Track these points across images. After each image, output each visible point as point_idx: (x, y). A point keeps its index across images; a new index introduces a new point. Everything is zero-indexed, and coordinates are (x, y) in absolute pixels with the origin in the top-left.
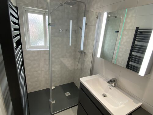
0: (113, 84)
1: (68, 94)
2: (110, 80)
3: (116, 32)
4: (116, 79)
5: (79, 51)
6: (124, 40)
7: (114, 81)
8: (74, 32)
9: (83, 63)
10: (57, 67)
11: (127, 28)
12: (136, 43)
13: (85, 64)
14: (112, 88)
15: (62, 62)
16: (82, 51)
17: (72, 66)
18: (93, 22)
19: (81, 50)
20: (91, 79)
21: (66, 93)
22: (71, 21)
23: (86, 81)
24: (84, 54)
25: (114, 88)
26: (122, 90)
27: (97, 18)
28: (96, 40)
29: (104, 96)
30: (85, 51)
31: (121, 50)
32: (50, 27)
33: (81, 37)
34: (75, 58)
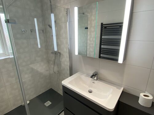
0: (95, 78)
1: (48, 103)
2: (93, 74)
3: (86, 28)
4: (97, 72)
5: (52, 53)
6: (93, 36)
7: (96, 74)
8: (42, 32)
9: (59, 65)
10: (26, 76)
11: (93, 25)
12: (103, 37)
13: (63, 65)
14: (95, 82)
15: (32, 69)
16: (56, 52)
17: (46, 71)
18: (63, 19)
19: (55, 50)
20: (73, 79)
21: (45, 104)
22: (35, 20)
23: (69, 83)
24: (59, 54)
25: (97, 81)
26: (105, 81)
27: (67, 13)
28: (70, 37)
29: (90, 92)
30: (60, 51)
31: (91, 45)
32: (10, 25)
33: (52, 36)
34: (48, 61)
